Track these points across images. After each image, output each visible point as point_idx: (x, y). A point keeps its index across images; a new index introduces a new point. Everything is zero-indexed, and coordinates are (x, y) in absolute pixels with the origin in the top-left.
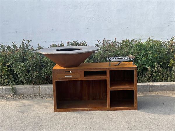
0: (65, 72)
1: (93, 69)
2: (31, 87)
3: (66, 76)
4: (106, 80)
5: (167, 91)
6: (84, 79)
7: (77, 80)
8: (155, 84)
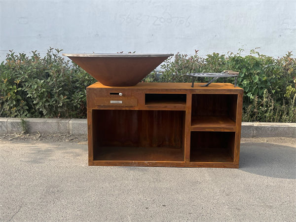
2: (55, 121)
4: (185, 111)
7: (131, 109)
8: (263, 124)
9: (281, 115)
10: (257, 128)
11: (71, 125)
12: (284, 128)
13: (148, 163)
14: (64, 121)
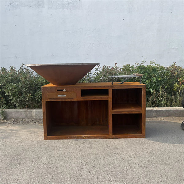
0: (58, 90)
1: (92, 87)
2: (24, 111)
4: (108, 100)
6: (81, 99)
7: (72, 100)
8: (160, 108)
9: (172, 103)
10: (156, 111)
11: (34, 113)
12: (174, 110)
13: (85, 136)
14: (29, 110)
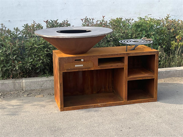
0: (75, 60)
1: (109, 55)
3: (76, 66)
4: (124, 68)
5: (173, 78)
6: (98, 68)
7: (89, 70)
13: (101, 105)
14: (18, 81)
